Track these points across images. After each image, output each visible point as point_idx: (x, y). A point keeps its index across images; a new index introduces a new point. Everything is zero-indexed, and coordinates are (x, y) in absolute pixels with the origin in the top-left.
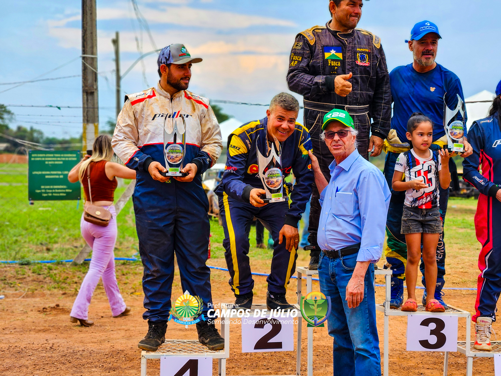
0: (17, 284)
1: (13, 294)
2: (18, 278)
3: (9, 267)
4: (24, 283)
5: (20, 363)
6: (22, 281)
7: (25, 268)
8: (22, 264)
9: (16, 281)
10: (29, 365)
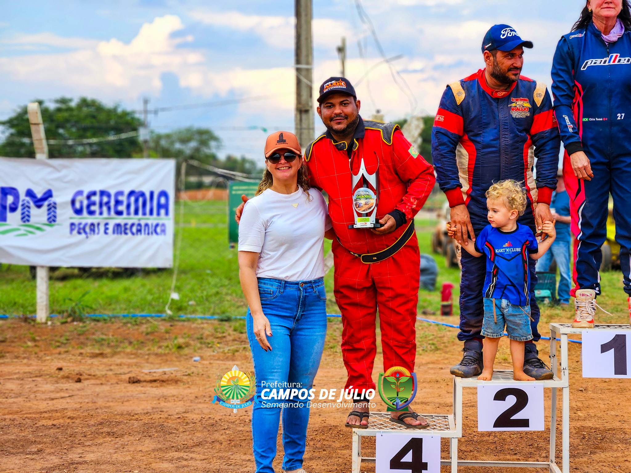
0: (216, 343)
1: (210, 356)
2: (217, 336)
3: (207, 323)
4: (223, 343)
5: (213, 438)
6: (222, 341)
7: (225, 325)
8: (222, 320)
9: (214, 340)
10: (223, 440)
